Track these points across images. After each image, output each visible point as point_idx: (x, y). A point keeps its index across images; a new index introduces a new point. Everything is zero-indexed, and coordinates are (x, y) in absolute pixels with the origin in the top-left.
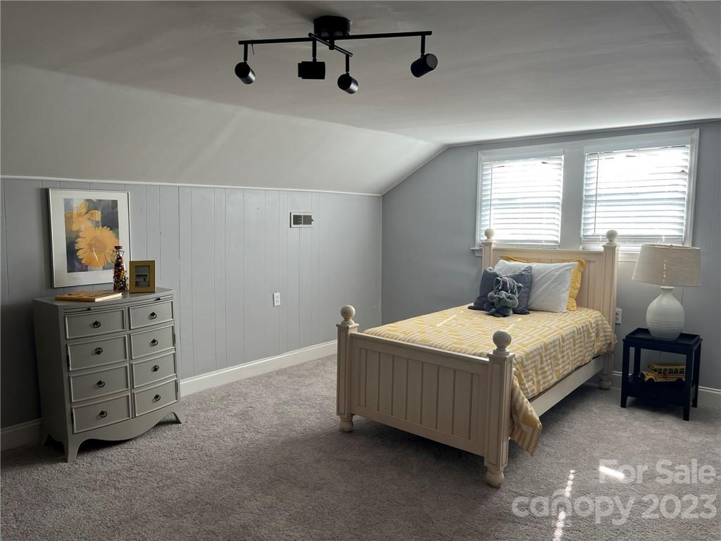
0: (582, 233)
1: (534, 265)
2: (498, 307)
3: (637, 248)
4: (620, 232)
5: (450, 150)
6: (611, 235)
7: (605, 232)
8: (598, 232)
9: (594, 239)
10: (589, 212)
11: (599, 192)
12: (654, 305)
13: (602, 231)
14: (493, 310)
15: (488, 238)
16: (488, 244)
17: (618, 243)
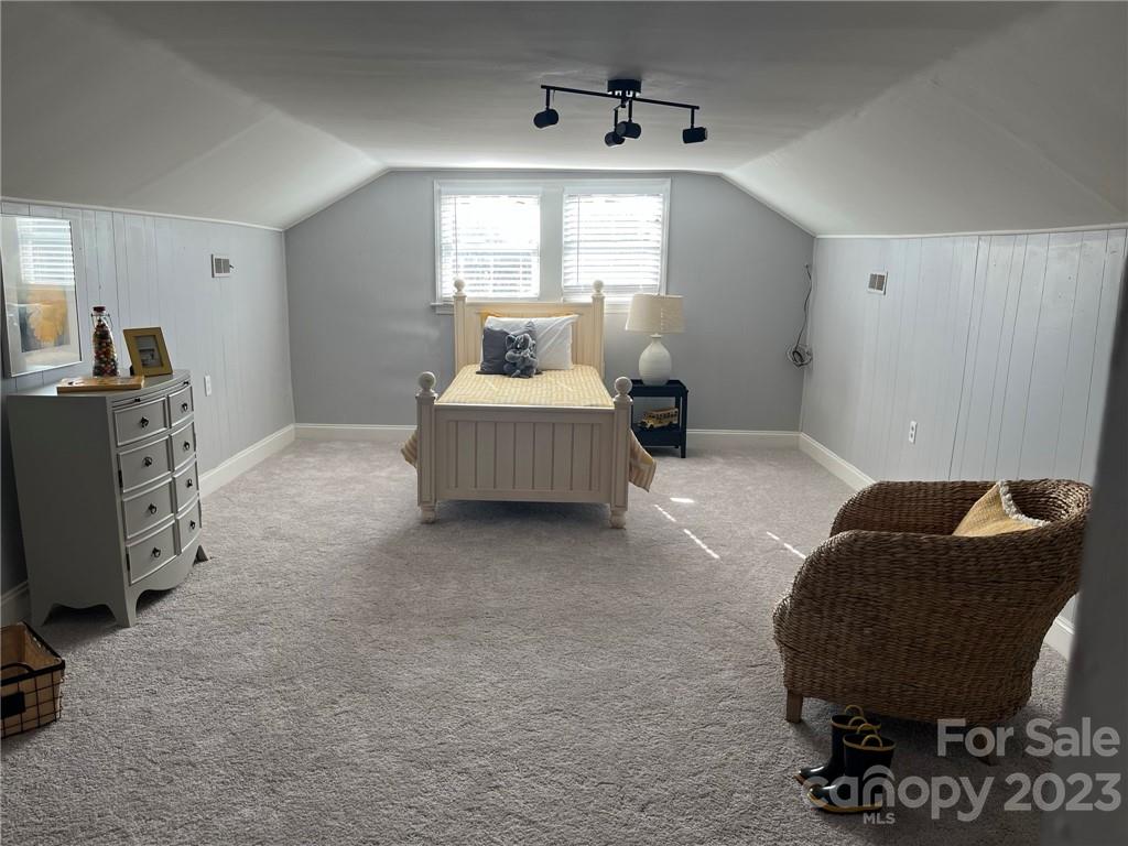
0: (563, 284)
1: (533, 320)
2: (522, 367)
3: (628, 298)
4: (605, 283)
5: (392, 174)
6: (599, 286)
7: (591, 283)
8: (582, 282)
9: (576, 290)
10: (569, 259)
11: (581, 238)
12: (646, 355)
13: (588, 279)
14: (518, 371)
15: (459, 290)
16: (460, 298)
17: (605, 294)
